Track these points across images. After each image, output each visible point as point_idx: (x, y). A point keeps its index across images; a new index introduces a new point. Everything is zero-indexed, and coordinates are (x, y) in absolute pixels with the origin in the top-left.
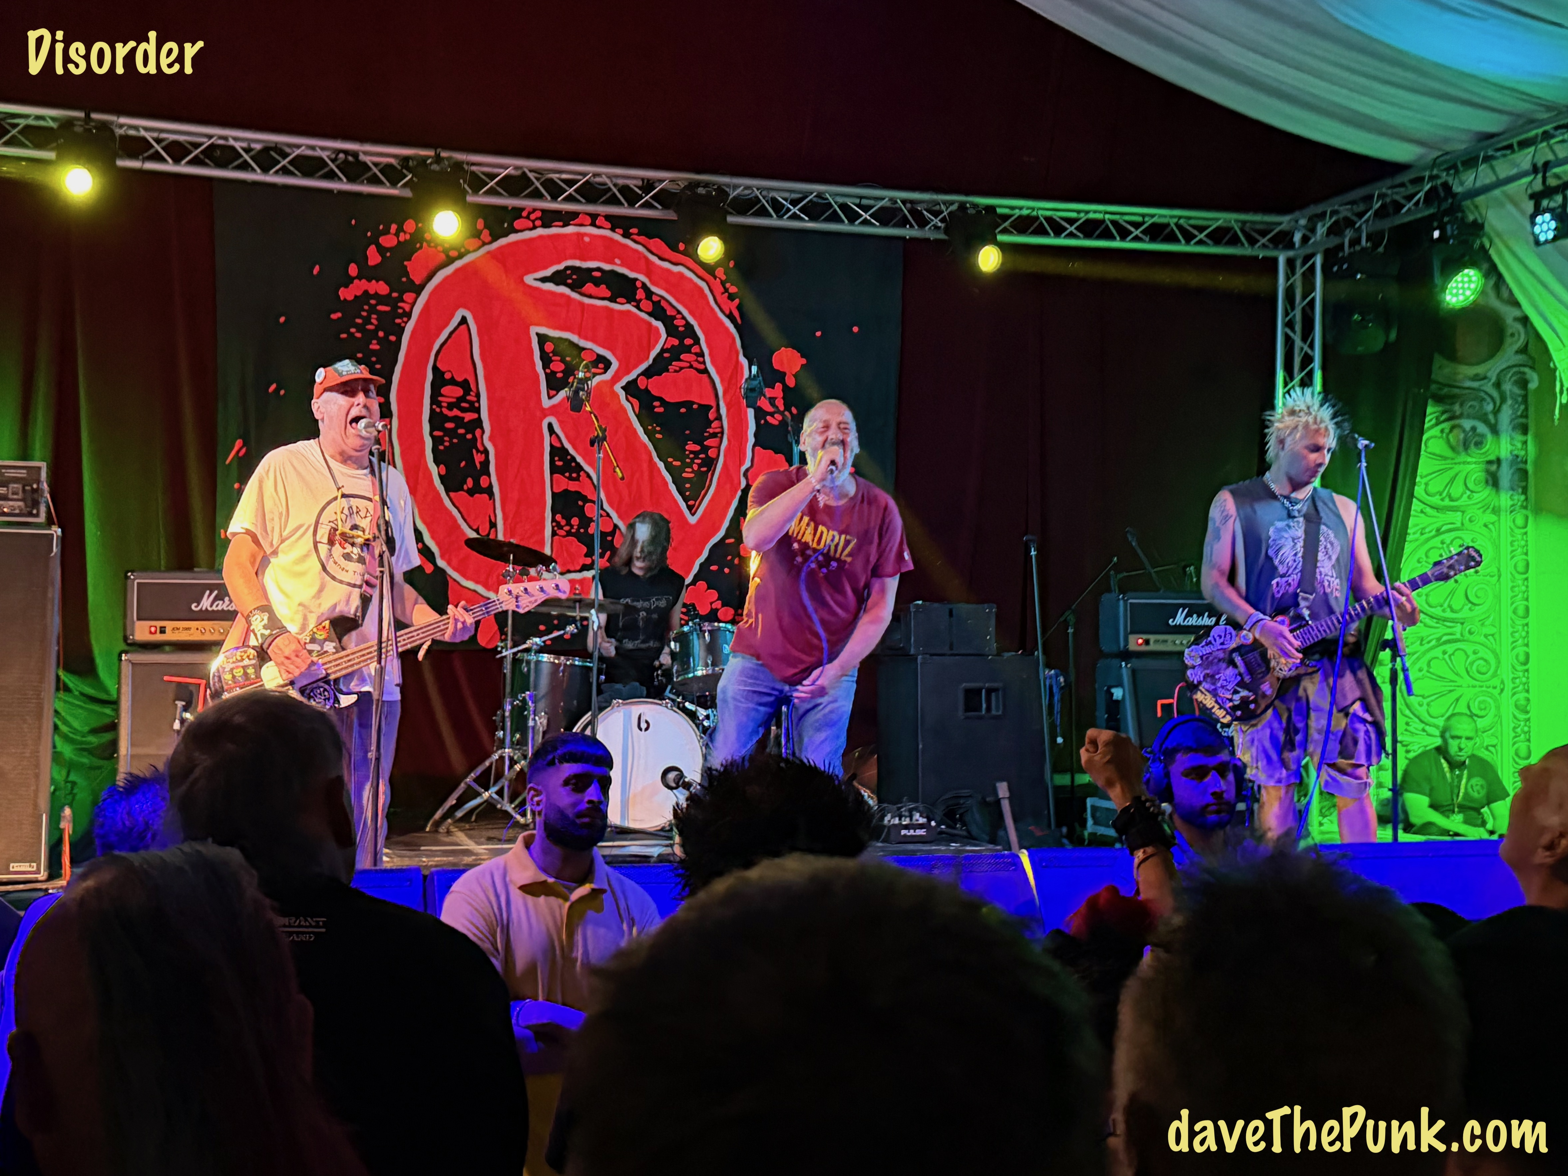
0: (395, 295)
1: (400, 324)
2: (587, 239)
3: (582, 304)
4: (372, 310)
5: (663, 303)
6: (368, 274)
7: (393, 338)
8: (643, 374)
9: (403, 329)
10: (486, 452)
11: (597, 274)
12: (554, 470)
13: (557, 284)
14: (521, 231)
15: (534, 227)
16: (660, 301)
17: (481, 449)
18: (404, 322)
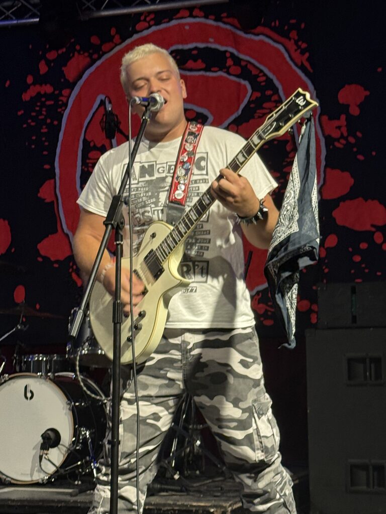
0: (57, 92)
1: (60, 112)
2: (187, 28)
4: (43, 105)
5: (249, 66)
6: (40, 80)
7: (56, 123)
8: (233, 123)
9: (63, 115)
11: (195, 52)
14: (141, 31)
15: (150, 27)
16: (247, 65)
18: (62, 110)
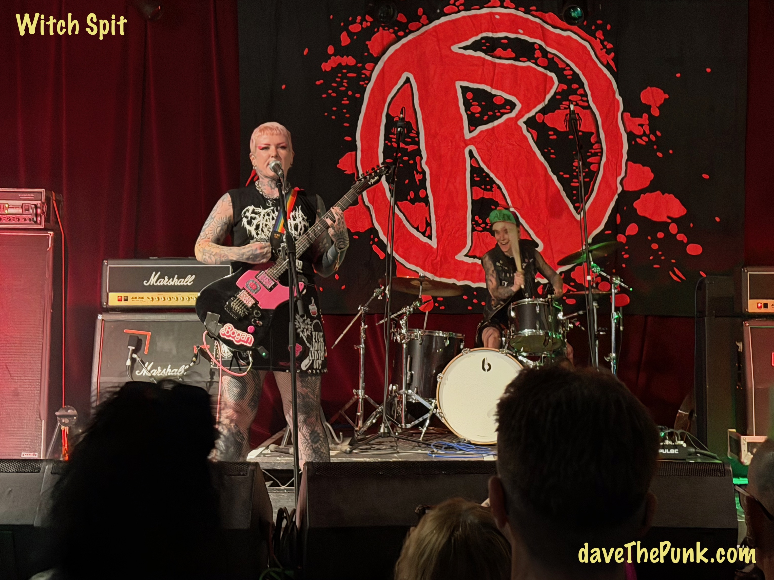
0: (360, 65)
1: (363, 85)
2: (497, 17)
3: (494, 64)
4: (344, 76)
5: (556, 59)
6: (341, 52)
7: (358, 95)
8: (540, 111)
9: (365, 88)
10: (424, 172)
11: (505, 41)
12: (473, 183)
13: (475, 50)
14: (450, 14)
15: (459, 11)
16: (553, 58)
17: (420, 170)
18: (365, 84)
